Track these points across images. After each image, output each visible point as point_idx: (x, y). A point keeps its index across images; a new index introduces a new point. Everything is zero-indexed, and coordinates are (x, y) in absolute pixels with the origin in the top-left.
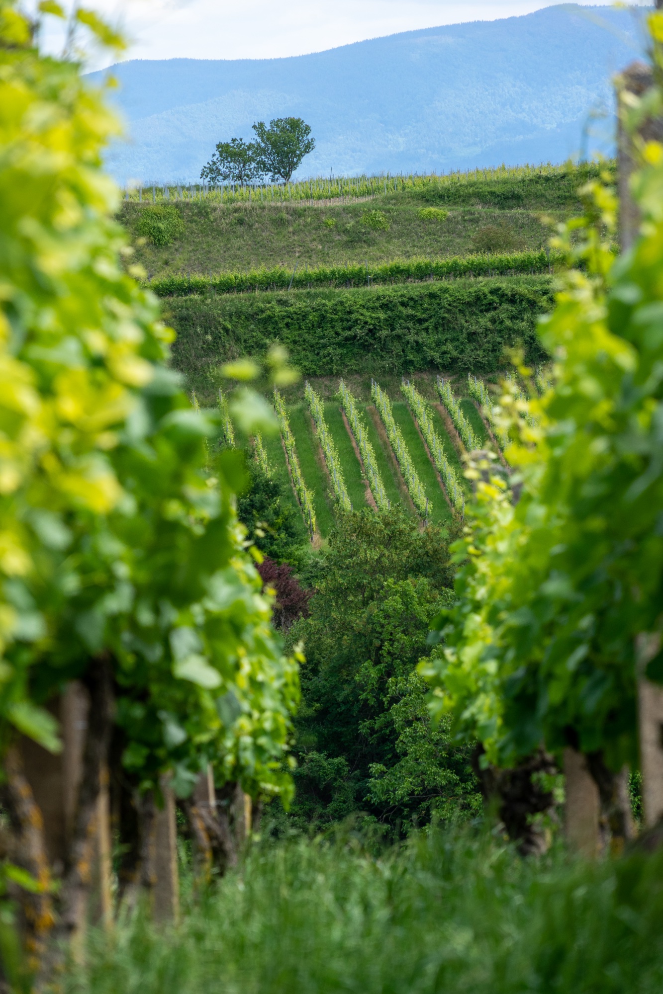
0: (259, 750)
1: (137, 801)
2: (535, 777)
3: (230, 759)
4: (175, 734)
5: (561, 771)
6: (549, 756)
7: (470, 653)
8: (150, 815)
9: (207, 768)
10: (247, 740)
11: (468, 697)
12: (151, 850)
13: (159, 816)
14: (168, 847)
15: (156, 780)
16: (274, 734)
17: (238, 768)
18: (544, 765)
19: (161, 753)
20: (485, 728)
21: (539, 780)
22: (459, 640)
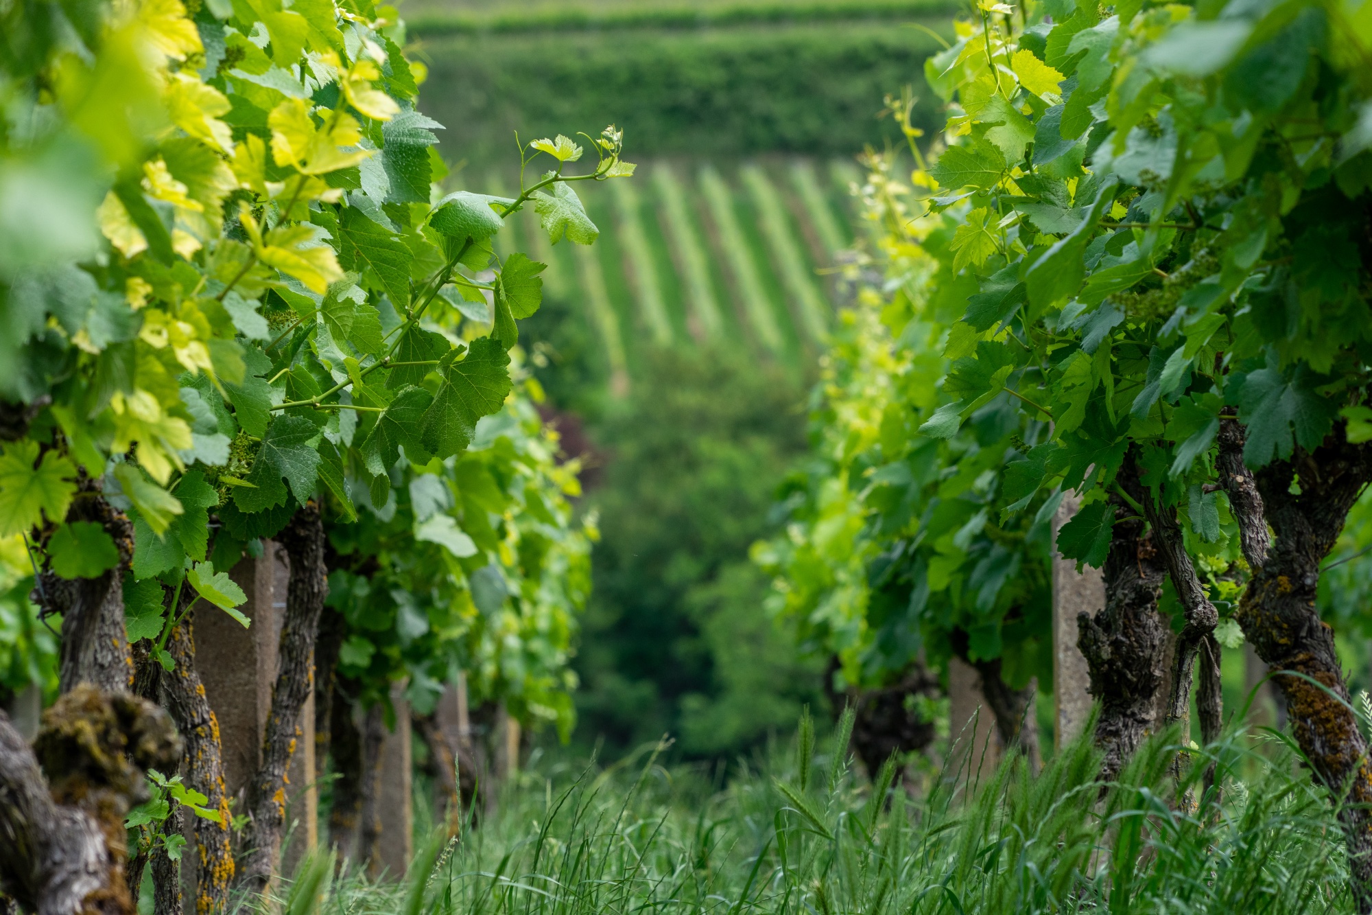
0: (530, 658)
1: (358, 716)
2: (910, 701)
3: (489, 670)
4: (413, 624)
5: (945, 694)
6: (932, 672)
7: (825, 531)
8: (378, 739)
9: (458, 677)
10: (513, 642)
11: (822, 592)
12: (377, 787)
13: (389, 741)
14: (401, 785)
15: (385, 689)
16: (552, 636)
17: (501, 682)
18: (923, 685)
19: (394, 652)
20: (843, 634)
21: (916, 705)
22: (810, 514)
